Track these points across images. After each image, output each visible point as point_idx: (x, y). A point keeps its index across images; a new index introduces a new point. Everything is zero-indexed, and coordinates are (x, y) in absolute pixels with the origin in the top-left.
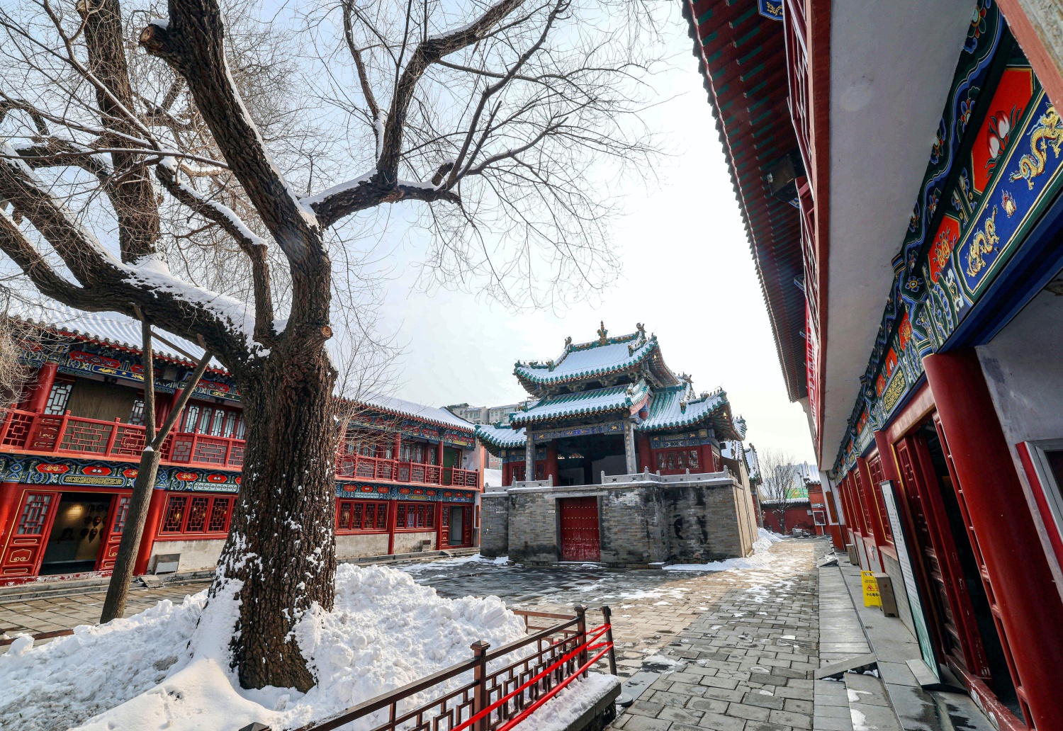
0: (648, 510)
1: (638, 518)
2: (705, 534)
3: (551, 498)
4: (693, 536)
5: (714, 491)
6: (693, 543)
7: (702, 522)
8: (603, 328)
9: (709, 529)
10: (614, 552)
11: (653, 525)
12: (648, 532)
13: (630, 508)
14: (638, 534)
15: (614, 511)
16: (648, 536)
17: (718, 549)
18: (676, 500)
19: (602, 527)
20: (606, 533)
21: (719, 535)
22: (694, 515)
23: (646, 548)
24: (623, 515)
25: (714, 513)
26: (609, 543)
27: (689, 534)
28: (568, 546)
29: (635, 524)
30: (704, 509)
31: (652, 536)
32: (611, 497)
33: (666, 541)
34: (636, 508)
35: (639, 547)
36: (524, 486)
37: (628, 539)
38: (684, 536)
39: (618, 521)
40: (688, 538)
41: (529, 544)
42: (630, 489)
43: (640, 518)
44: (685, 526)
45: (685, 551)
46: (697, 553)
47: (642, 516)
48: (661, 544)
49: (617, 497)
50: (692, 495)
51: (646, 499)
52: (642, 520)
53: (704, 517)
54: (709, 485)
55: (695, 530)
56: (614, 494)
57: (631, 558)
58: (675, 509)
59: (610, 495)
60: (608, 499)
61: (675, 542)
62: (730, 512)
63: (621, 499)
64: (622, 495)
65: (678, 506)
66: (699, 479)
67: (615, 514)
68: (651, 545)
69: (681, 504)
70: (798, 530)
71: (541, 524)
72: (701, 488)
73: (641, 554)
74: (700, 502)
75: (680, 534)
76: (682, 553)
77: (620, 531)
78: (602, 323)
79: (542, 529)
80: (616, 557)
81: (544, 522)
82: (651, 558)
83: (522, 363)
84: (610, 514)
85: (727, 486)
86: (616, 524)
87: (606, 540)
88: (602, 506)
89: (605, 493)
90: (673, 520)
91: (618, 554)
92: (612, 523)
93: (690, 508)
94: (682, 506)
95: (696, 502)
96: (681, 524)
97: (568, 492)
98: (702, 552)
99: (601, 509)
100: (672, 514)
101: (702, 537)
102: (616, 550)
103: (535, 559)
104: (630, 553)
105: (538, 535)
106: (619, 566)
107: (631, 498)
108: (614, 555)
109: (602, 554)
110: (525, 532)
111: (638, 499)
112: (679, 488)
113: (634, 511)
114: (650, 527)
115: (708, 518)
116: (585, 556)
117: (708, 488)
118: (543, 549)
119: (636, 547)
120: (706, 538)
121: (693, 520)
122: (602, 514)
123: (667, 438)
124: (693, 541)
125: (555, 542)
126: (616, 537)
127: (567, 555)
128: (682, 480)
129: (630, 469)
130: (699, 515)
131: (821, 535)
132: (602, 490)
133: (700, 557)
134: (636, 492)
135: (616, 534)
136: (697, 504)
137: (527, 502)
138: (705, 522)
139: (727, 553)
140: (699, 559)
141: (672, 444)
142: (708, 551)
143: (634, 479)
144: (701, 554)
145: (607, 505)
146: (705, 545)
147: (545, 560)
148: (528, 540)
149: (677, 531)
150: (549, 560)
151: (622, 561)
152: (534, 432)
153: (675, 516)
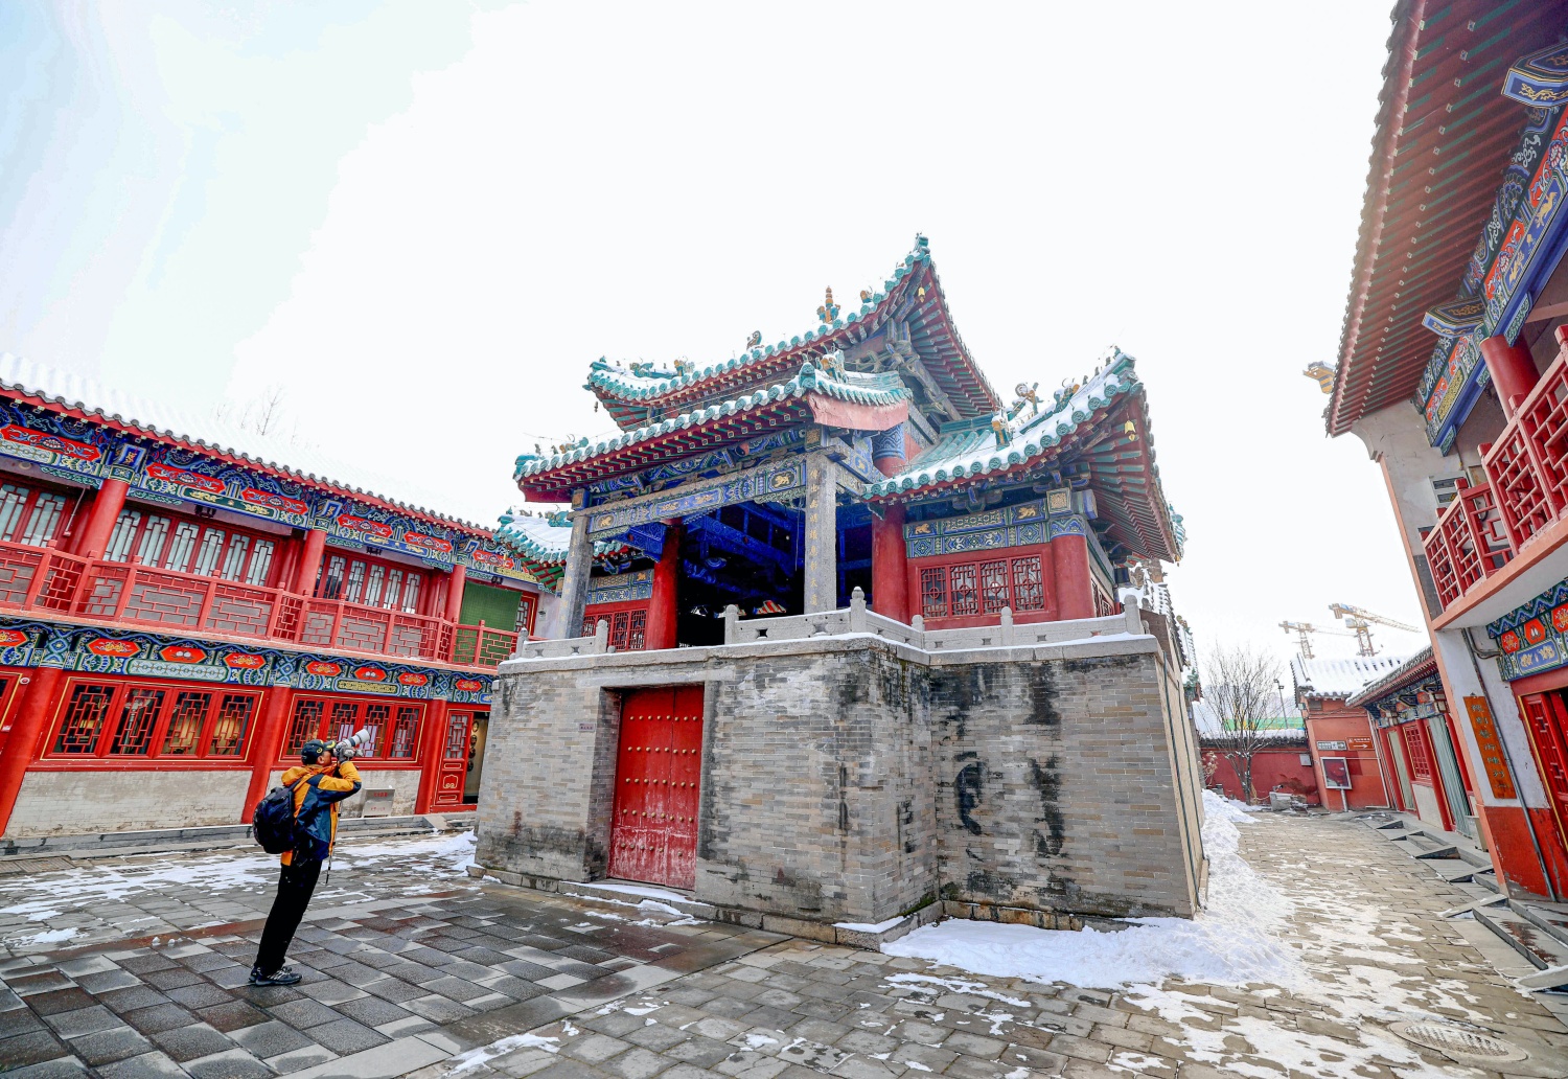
0: (849, 731)
1: (818, 759)
2: (1055, 820)
3: (590, 687)
4: (1014, 827)
5: (1091, 675)
6: (1014, 851)
7: (1045, 781)
8: (829, 304)
9: (1066, 804)
10: (733, 871)
11: (860, 785)
12: (843, 807)
13: (795, 722)
14: (813, 812)
15: (748, 732)
16: (843, 823)
17: (1098, 880)
18: (963, 706)
19: (710, 783)
20: (720, 803)
21: (1104, 826)
22: (1022, 754)
23: (834, 866)
24: (771, 747)
25: (1090, 750)
26: (724, 837)
27: (1000, 817)
28: (630, 834)
29: (806, 778)
30: (1056, 736)
31: (854, 822)
32: (742, 686)
33: (919, 838)
34: (815, 725)
35: (813, 861)
36: (539, 653)
37: (781, 830)
38: (985, 823)
39: (755, 765)
40: (998, 831)
41: (525, 820)
42: (800, 659)
43: (824, 757)
44: (990, 789)
45: (986, 877)
46: (1026, 886)
47: (832, 750)
48: (890, 854)
49: (761, 686)
50: (1016, 690)
51: (850, 694)
52: (828, 766)
53: (1051, 764)
54: (1072, 655)
55: (1022, 806)
56: (750, 676)
57: (785, 898)
58: (961, 732)
59: (741, 679)
60: (734, 692)
61: (958, 840)
62: (1145, 748)
63: (771, 693)
64: (773, 680)
65: (969, 725)
66: (1041, 638)
67: (749, 742)
68: (853, 858)
69: (979, 717)
70: (1284, 797)
71: (556, 763)
72: (1046, 666)
73: (817, 887)
74: (1043, 714)
75: (973, 815)
76: (975, 882)
77: (758, 799)
78: (829, 291)
79: (558, 778)
80: (738, 887)
81: (566, 758)
82: (849, 905)
83: (610, 363)
84: (734, 742)
85: (1134, 658)
86: (749, 774)
87: (716, 827)
88: (715, 714)
89: (728, 673)
90: (951, 770)
91: (745, 876)
92: (737, 769)
93: (1007, 731)
94: (983, 724)
95: (1029, 712)
96: (976, 784)
97: (634, 667)
98: (1042, 882)
99: (713, 724)
100: (951, 750)
101: (1046, 831)
102: (739, 864)
103: (531, 866)
104: (782, 878)
105: (546, 796)
106: (745, 919)
107: (804, 690)
108: (734, 880)
109: (700, 869)
110: (520, 785)
111: (820, 692)
112: (975, 667)
113: (805, 732)
114: (852, 791)
115: (1063, 768)
116: (669, 868)
117: (1071, 666)
118: (554, 840)
119: (802, 859)
120: (1057, 837)
121: (1018, 771)
122: (712, 739)
123: (952, 525)
124: (1014, 844)
125: (582, 820)
126: (744, 818)
127: (623, 862)
128: (986, 641)
129: (810, 598)
130: (1036, 754)
131: (1339, 810)
132: (721, 661)
133: (1034, 900)
134: (818, 669)
135: (745, 806)
136: (1032, 720)
137: (536, 698)
138: (1056, 780)
139: (1131, 894)
140: (1031, 907)
141: (967, 542)
142: (1062, 882)
143: (819, 629)
144: (1040, 891)
145: (729, 711)
146: (1053, 861)
147: (554, 873)
148: (524, 808)
149: (965, 804)
150: (564, 874)
151: (754, 903)
152: (588, 511)
153: (960, 757)
